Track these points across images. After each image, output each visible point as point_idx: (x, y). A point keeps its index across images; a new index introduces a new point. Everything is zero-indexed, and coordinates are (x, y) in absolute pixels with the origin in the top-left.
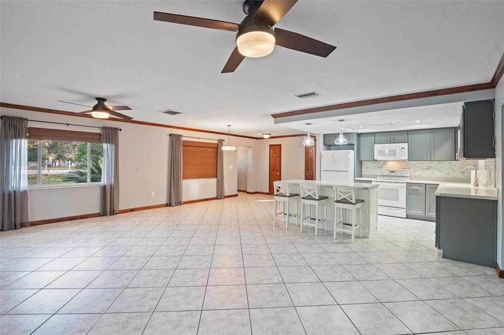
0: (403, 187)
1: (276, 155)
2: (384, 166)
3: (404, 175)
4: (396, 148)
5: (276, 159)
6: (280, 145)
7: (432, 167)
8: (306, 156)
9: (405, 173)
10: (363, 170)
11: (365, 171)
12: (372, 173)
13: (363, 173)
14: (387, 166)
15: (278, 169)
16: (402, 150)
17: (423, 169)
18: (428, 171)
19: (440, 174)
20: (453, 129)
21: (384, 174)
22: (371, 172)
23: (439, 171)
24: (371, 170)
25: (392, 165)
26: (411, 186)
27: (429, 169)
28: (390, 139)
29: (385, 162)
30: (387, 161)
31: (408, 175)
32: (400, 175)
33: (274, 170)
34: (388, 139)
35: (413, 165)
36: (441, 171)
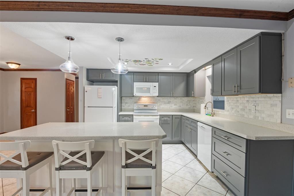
0: (158, 118)
1: (30, 90)
2: (139, 101)
3: (154, 108)
4: (151, 86)
5: (30, 94)
6: (35, 80)
7: (171, 102)
8: (66, 92)
9: (154, 106)
10: (123, 105)
11: (125, 106)
12: (130, 108)
13: (123, 108)
14: (141, 102)
15: (32, 105)
16: (154, 88)
17: (165, 103)
18: (168, 104)
19: (175, 106)
20: (186, 74)
21: (140, 108)
22: (129, 106)
23: (175, 105)
24: (128, 105)
25: (145, 100)
26: (163, 117)
27: (169, 103)
28: (146, 78)
29: (140, 98)
30: (141, 97)
31: (156, 108)
32: (151, 108)
33: (27, 106)
34: (144, 78)
35: (159, 100)
36: (176, 105)
